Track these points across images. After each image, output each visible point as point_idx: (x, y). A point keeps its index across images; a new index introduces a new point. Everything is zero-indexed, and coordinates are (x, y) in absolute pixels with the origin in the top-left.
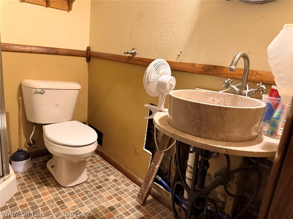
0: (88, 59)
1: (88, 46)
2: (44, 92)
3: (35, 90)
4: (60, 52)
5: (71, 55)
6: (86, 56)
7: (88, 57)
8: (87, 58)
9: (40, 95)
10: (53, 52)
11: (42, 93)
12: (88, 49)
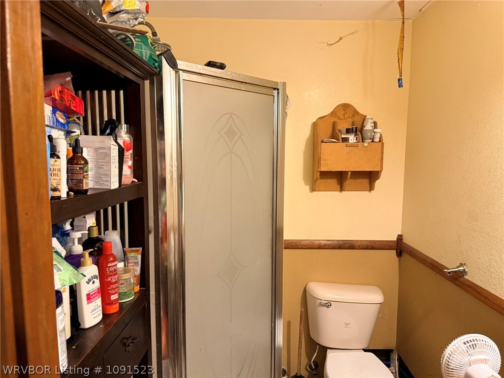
0: (399, 253)
1: (400, 233)
2: (331, 305)
3: (320, 301)
4: (357, 244)
5: (373, 248)
6: (396, 248)
7: (399, 250)
8: (397, 252)
9: (325, 308)
10: (347, 246)
11: (328, 307)
12: (400, 238)
